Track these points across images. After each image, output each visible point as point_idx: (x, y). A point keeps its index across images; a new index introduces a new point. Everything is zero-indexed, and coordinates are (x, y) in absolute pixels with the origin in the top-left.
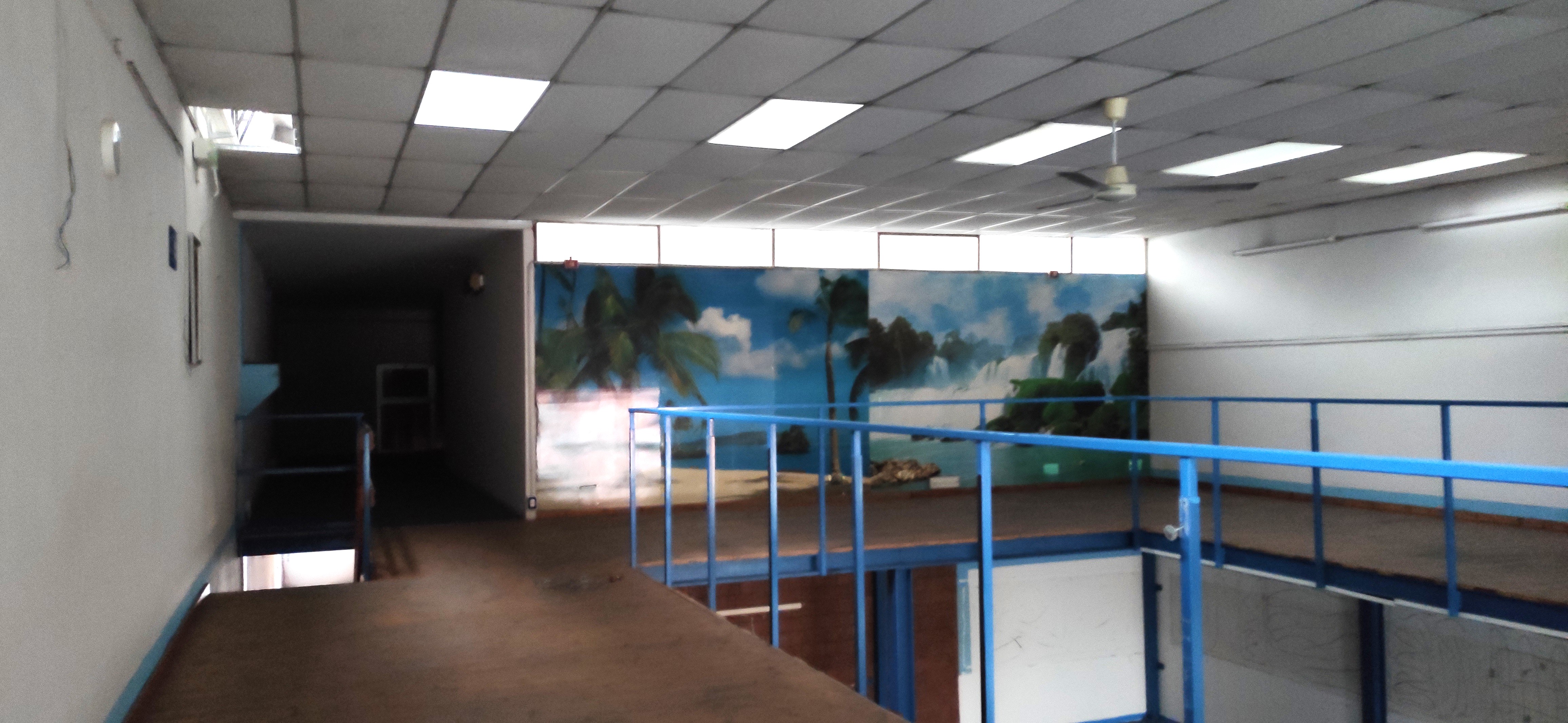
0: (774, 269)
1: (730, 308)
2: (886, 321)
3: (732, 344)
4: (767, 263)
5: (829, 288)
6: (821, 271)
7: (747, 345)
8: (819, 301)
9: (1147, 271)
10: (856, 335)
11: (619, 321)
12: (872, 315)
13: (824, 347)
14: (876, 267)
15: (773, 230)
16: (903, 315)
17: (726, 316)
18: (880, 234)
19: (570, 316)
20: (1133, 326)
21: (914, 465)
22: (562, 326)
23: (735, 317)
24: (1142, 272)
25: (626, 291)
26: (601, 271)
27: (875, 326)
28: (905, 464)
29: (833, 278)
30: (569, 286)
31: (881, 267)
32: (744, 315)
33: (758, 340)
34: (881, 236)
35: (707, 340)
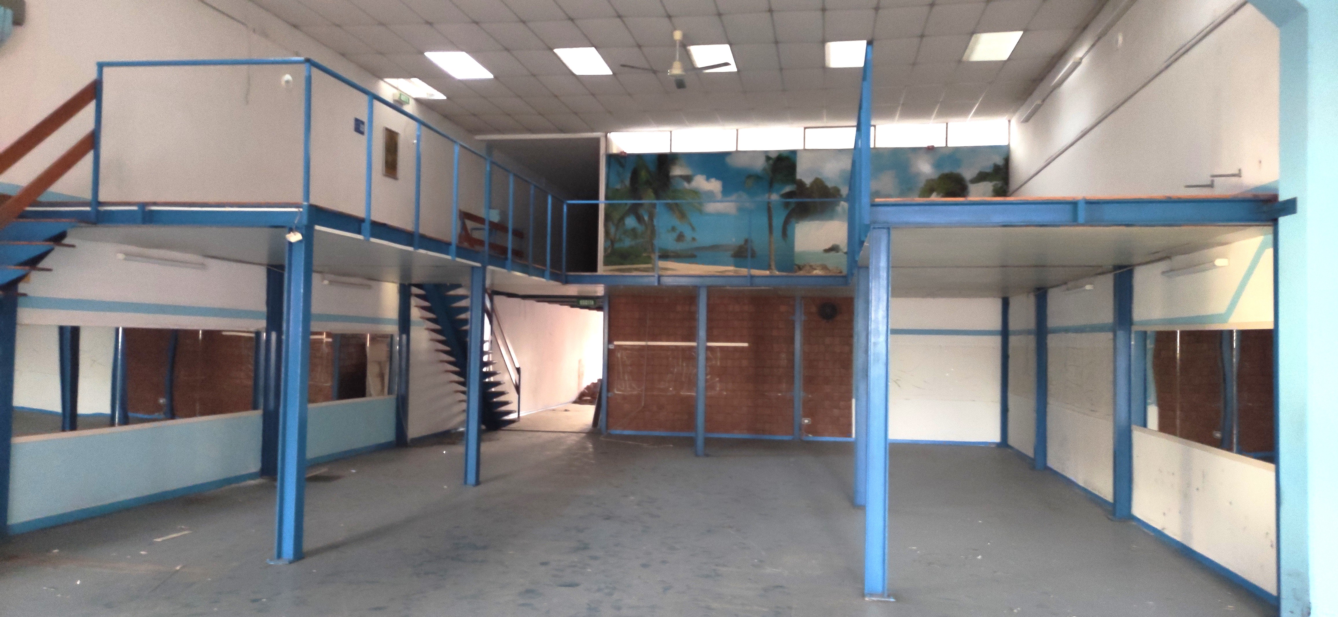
0: (737, 152)
1: (709, 176)
2: (808, 181)
3: (710, 196)
4: (733, 149)
5: (771, 162)
6: (766, 152)
7: (719, 196)
8: (764, 169)
9: (1009, 143)
10: (788, 189)
11: (648, 183)
12: (799, 176)
13: (767, 195)
14: (802, 148)
15: (737, 130)
16: (820, 177)
17: (708, 179)
18: (805, 128)
19: (622, 182)
20: (996, 180)
21: (824, 267)
22: (618, 186)
23: (713, 180)
24: (1007, 144)
25: (652, 167)
26: (640, 157)
27: (801, 184)
28: (817, 266)
29: (774, 156)
30: (622, 165)
31: (806, 148)
32: (718, 178)
33: (726, 191)
34: (806, 130)
35: (696, 193)
